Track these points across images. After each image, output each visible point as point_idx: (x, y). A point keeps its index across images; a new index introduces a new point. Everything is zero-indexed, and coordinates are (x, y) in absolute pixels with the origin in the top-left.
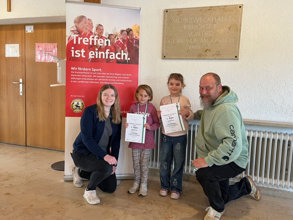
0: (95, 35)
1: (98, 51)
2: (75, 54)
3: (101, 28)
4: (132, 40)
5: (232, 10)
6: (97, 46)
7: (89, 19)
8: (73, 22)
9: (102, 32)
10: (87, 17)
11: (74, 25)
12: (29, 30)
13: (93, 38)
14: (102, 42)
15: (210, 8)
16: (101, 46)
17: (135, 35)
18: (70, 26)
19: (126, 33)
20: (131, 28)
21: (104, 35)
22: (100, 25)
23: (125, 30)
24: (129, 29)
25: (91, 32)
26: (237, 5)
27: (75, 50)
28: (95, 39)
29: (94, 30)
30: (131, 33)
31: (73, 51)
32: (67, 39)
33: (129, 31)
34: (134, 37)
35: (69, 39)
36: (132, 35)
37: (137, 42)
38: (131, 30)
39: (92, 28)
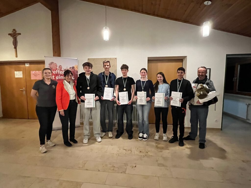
0: (59, 70)
1: (60, 76)
3: (61, 66)
4: (75, 71)
5: (113, 60)
6: (59, 74)
7: (55, 63)
9: (61, 68)
11: (49, 66)
12: (27, 65)
13: (58, 71)
14: (62, 72)
16: (61, 74)
17: (76, 69)
19: (72, 68)
20: (74, 66)
21: (62, 70)
22: (60, 65)
23: (71, 67)
24: (73, 67)
25: (56, 68)
26: (114, 58)
28: (59, 71)
29: (58, 68)
30: (74, 68)
33: (73, 68)
34: (76, 70)
36: (75, 69)
38: (74, 67)
39: (57, 66)
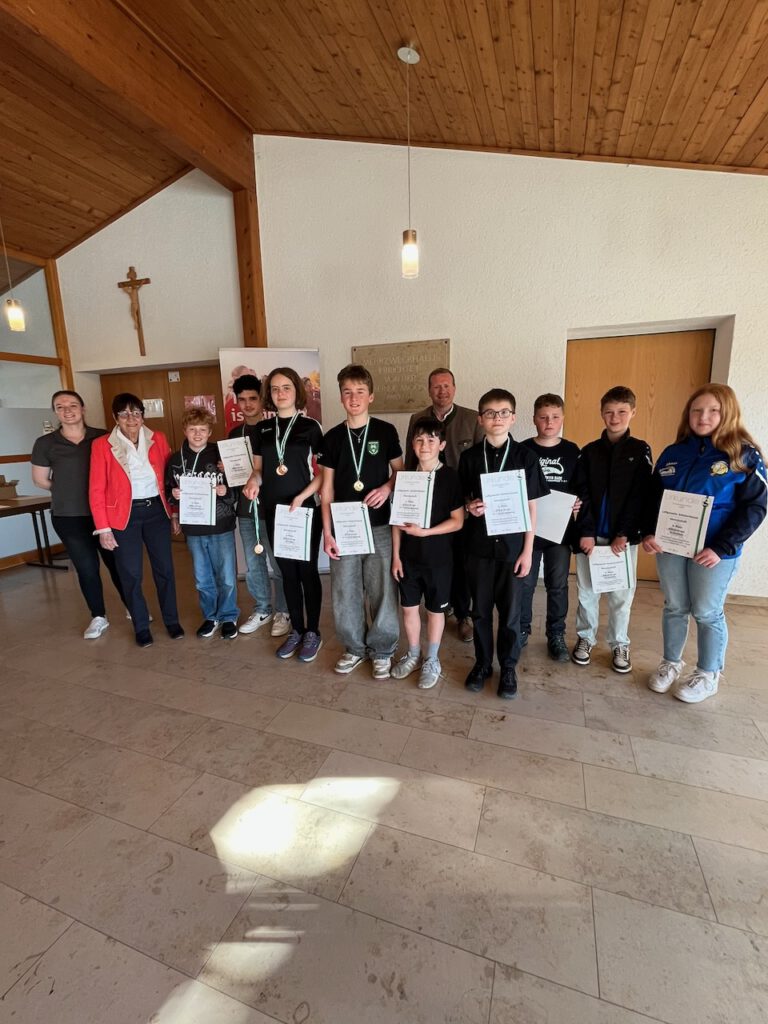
2: (237, 417)
4: (311, 392)
5: (437, 347)
7: (251, 370)
8: (230, 375)
10: (249, 367)
11: (232, 379)
12: (174, 377)
15: (410, 345)
17: (314, 385)
18: (227, 379)
26: (442, 340)
27: (236, 412)
30: (308, 383)
31: (233, 414)
32: (224, 398)
34: (314, 388)
35: (227, 398)
36: (310, 386)
37: (318, 395)
38: (308, 379)
